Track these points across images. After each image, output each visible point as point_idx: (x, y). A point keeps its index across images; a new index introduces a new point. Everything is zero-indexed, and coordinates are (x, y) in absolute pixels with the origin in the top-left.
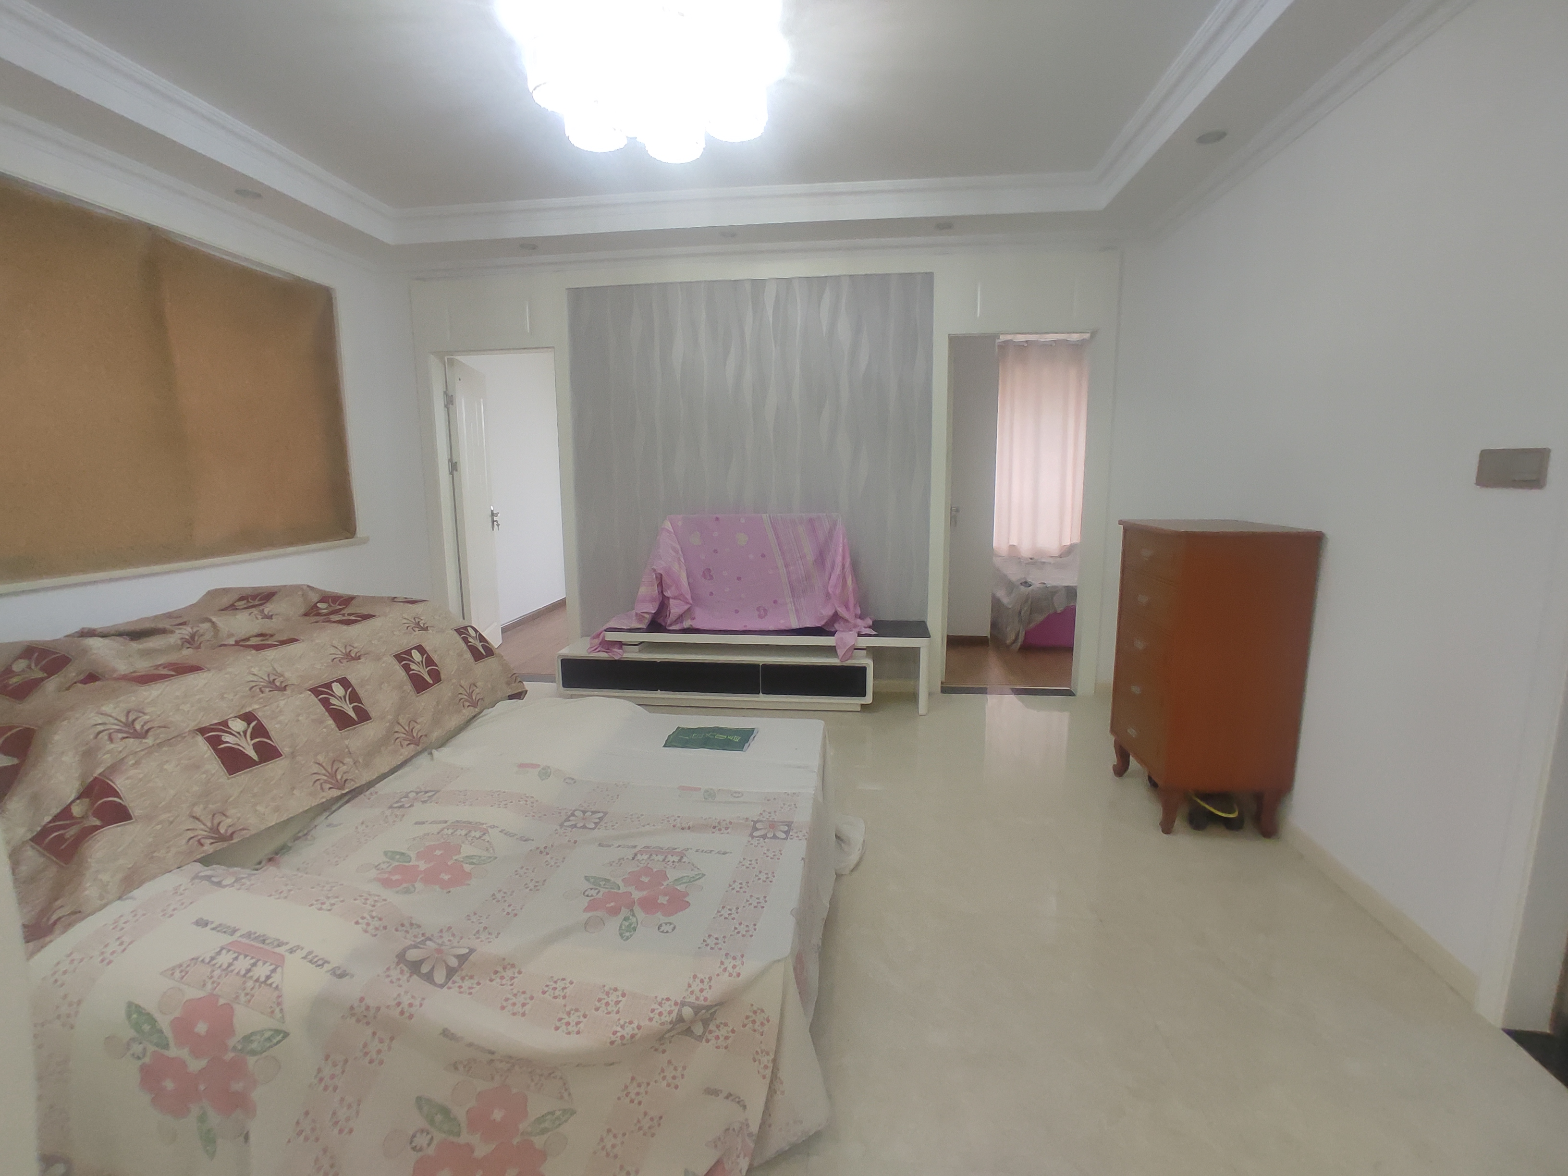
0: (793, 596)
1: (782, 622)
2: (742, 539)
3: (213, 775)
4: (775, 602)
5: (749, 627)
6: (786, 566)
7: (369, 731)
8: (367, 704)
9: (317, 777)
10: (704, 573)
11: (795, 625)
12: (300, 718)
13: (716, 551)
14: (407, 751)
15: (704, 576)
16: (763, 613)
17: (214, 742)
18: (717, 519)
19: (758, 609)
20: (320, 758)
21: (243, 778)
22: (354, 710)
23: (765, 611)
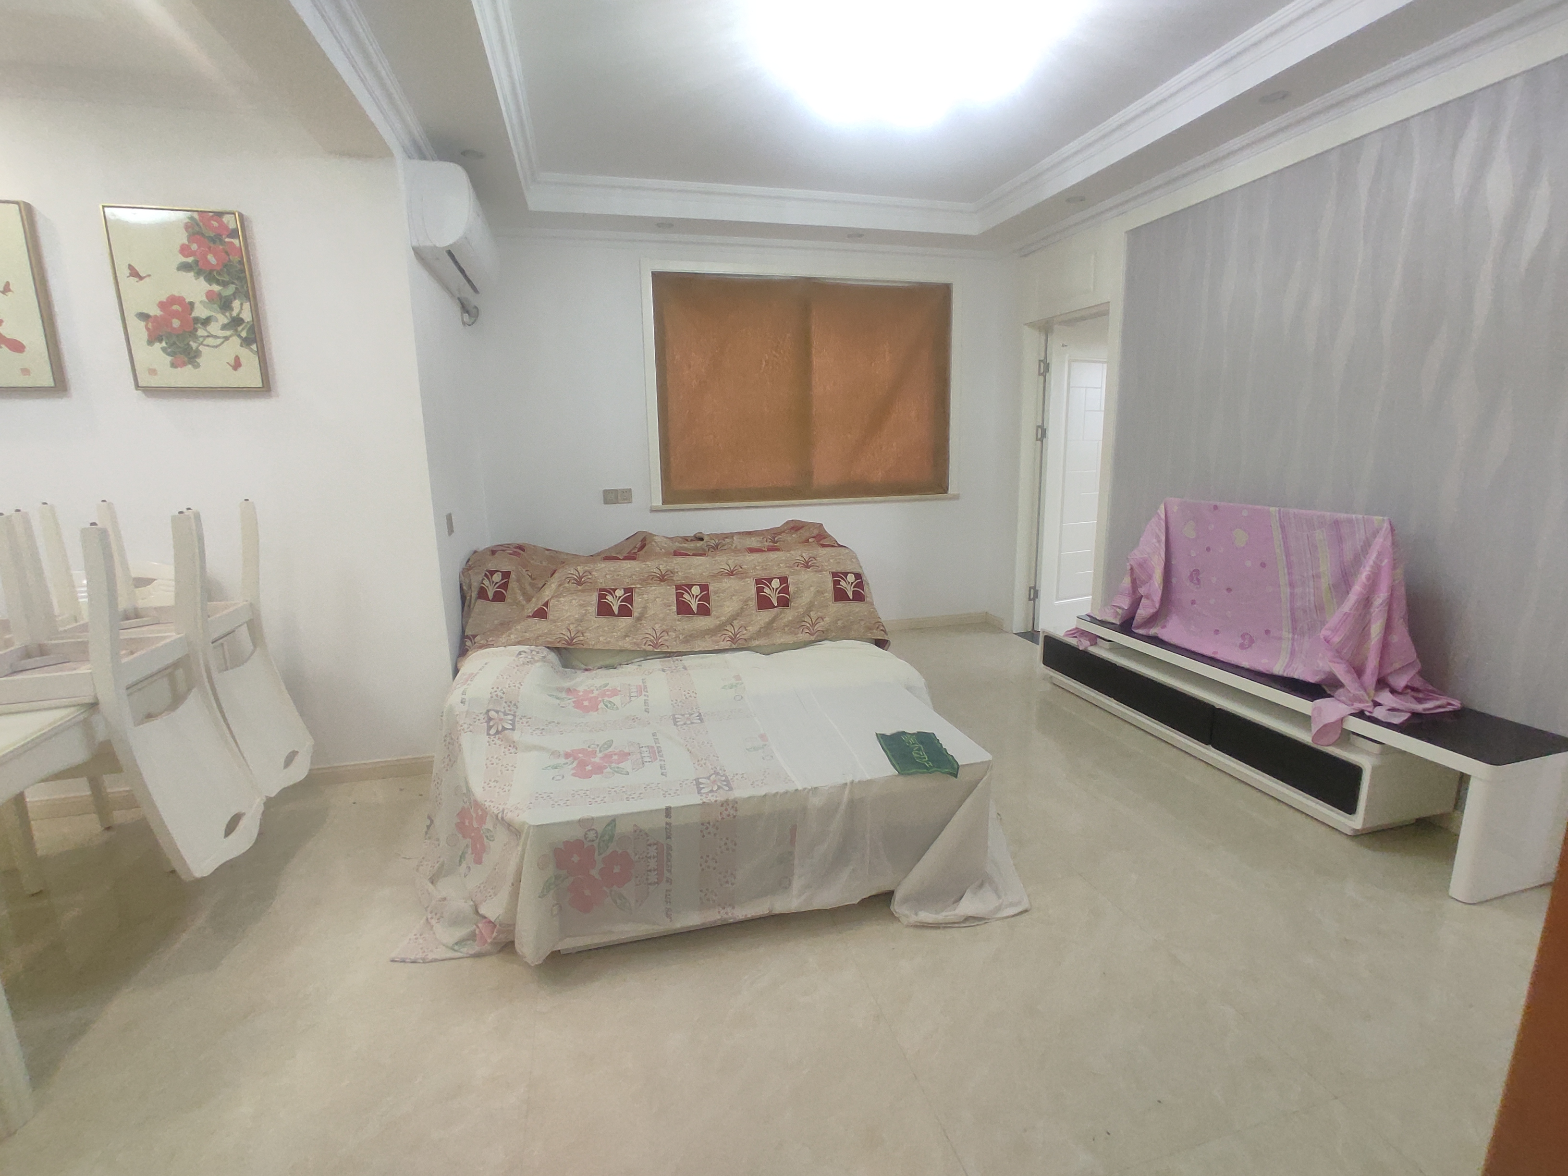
0: (1294, 630)
1: (1265, 661)
2: (1241, 537)
3: (589, 613)
4: (1267, 632)
5: (1221, 656)
6: (1292, 585)
7: (703, 622)
8: (713, 605)
9: (648, 636)
10: (1191, 575)
11: (1278, 669)
12: (657, 600)
13: (1208, 549)
14: (726, 644)
15: (1191, 578)
16: (1246, 642)
17: (601, 597)
18: (1216, 507)
19: (1243, 636)
20: (657, 627)
21: (603, 620)
22: (698, 607)
23: (1252, 641)
